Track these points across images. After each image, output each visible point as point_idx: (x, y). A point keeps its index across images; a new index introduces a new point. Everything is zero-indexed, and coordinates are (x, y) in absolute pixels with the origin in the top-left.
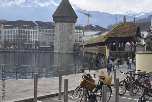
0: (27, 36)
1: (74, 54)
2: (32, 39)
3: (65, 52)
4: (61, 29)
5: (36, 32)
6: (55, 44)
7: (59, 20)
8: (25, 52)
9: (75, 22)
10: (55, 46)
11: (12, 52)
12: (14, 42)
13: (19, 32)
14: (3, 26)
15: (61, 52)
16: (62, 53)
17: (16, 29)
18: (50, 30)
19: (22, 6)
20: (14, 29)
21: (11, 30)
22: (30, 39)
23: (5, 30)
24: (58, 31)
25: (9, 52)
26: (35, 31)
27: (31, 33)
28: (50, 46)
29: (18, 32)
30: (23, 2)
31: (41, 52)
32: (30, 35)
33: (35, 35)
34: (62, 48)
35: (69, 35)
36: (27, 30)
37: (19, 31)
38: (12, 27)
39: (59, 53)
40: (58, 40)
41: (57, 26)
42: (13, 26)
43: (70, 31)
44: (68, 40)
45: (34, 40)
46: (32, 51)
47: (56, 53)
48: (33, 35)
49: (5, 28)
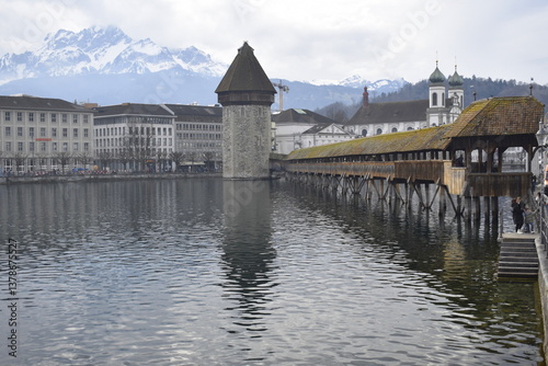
0: (148, 139)
1: (270, 179)
2: (162, 147)
3: (250, 175)
4: (238, 121)
5: (170, 129)
6: (225, 156)
7: (233, 98)
8: (149, 179)
9: (270, 104)
10: (224, 161)
11: (119, 180)
12: (122, 154)
13: (131, 132)
14: (92, 117)
15: (240, 175)
16: (242, 179)
17: (122, 125)
18: (202, 124)
19: (107, 71)
20: (117, 126)
21: (110, 126)
22: (157, 148)
23: (99, 127)
24: (232, 126)
25: (114, 180)
26: (167, 126)
27: (160, 134)
28: (202, 163)
29: (127, 131)
30: (108, 63)
31: (186, 178)
32: (157, 137)
33: (168, 137)
34: (242, 167)
35: (258, 133)
36: (149, 125)
37: (130, 128)
38: (114, 121)
39: (236, 180)
40: (231, 147)
41: (229, 114)
42: (114, 118)
43: (261, 126)
44: (257, 148)
45: (165, 150)
46: (165, 176)
47: (228, 179)
48: (162, 137)
49: (97, 122)
